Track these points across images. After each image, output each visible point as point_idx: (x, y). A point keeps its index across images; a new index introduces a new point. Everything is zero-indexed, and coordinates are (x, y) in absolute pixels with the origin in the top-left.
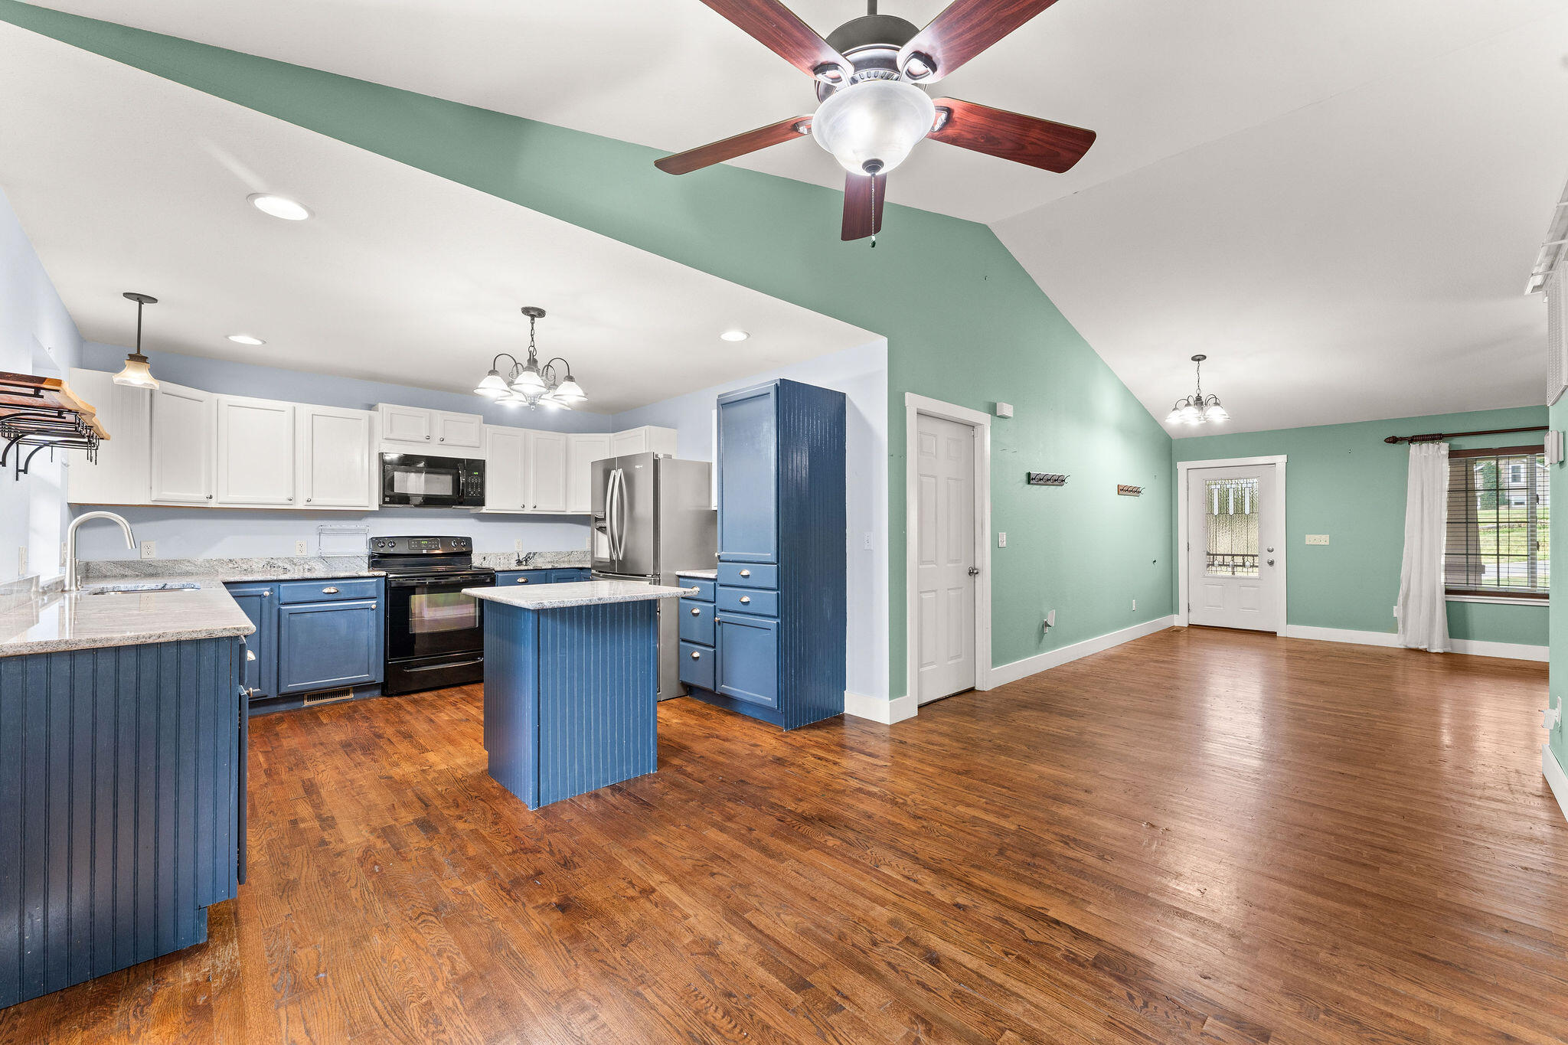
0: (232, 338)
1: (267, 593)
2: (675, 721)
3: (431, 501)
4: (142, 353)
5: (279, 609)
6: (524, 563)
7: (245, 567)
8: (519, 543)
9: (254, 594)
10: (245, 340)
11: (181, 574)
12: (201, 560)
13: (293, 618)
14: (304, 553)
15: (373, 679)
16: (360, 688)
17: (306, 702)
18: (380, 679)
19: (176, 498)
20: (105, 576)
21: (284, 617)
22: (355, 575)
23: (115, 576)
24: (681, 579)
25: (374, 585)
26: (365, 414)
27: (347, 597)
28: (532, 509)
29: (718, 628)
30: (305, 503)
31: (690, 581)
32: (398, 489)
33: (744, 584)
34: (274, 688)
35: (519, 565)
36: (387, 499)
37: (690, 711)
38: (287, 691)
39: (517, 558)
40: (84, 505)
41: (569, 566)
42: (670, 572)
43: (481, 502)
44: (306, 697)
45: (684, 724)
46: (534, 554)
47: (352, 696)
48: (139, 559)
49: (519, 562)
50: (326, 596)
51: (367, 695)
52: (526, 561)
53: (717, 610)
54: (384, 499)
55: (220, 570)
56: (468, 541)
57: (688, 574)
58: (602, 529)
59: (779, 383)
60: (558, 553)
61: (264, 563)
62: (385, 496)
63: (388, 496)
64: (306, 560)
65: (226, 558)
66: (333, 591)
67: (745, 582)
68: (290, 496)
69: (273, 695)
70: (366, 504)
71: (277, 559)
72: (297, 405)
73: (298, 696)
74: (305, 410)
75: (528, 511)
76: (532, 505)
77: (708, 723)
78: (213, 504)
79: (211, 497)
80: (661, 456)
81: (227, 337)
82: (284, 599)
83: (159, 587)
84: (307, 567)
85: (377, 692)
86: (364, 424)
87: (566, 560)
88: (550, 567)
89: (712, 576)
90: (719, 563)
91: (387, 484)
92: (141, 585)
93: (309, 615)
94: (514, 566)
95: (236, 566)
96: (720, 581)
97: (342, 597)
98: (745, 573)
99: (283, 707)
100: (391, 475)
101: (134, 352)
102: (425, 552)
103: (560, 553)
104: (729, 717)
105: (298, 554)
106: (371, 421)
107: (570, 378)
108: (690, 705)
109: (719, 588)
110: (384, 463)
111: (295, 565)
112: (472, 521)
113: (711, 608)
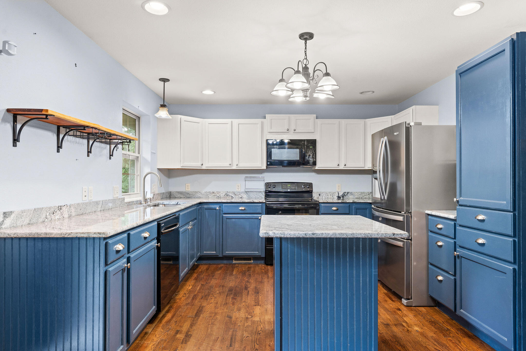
0: (204, 92)
1: (218, 208)
2: (416, 328)
3: (291, 164)
4: (165, 104)
5: (223, 216)
6: (342, 198)
7: (218, 195)
8: (339, 186)
9: (214, 208)
10: (208, 92)
11: (197, 198)
12: (204, 192)
13: (228, 220)
14: (239, 190)
15: (260, 254)
16: (256, 258)
17: (234, 261)
18: (263, 256)
19: (189, 165)
20: (176, 198)
21: (225, 219)
22: (252, 201)
23: (178, 198)
24: (430, 217)
25: (260, 207)
26: (259, 121)
27: (249, 212)
28: (343, 166)
29: (458, 261)
30: (236, 166)
31: (435, 219)
32: (274, 157)
33: (479, 227)
34: (221, 253)
35: (339, 200)
36: (269, 163)
37: (433, 323)
38: (226, 255)
39: (337, 195)
40: (170, 169)
41: (364, 202)
42: (421, 210)
43: (315, 163)
44: (234, 258)
45: (422, 334)
46: (348, 193)
47: (252, 261)
48: (185, 191)
49: (339, 198)
50: (240, 211)
51: (259, 262)
52: (343, 197)
53: (457, 246)
54: (267, 163)
55: (210, 196)
56: (310, 185)
57: (434, 213)
58: (376, 179)
59: (515, 38)
60: (362, 193)
61: (224, 194)
62: (267, 162)
63: (269, 162)
64: (240, 193)
65: (212, 191)
66: (243, 209)
67: (480, 226)
68: (231, 163)
69: (221, 256)
70: (260, 166)
71: (229, 192)
72: (233, 120)
73: (230, 258)
74: (236, 121)
75: (342, 167)
76: (343, 165)
77: (444, 340)
78: (204, 168)
79: (202, 165)
80: (412, 124)
81: (202, 92)
82: (224, 212)
83: (176, 204)
84: (240, 196)
85: (263, 262)
86: (259, 126)
87: (367, 197)
88: (352, 201)
89: (452, 217)
90: (458, 207)
91: (269, 155)
92: (170, 202)
93: (234, 220)
94: (336, 200)
95: (215, 195)
96: (458, 222)
97: (247, 212)
98: (481, 217)
99: (225, 262)
100: (270, 151)
101: (162, 103)
102: (289, 190)
103: (363, 193)
104: (466, 340)
105: (237, 190)
106: (262, 123)
107: (327, 74)
108: (434, 317)
109: (458, 228)
110: (268, 144)
111: (236, 195)
112: (313, 174)
113: (451, 242)
